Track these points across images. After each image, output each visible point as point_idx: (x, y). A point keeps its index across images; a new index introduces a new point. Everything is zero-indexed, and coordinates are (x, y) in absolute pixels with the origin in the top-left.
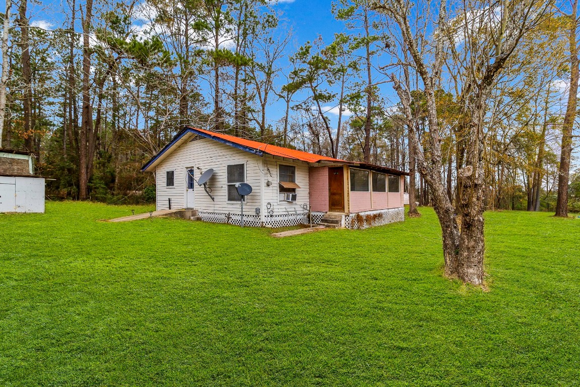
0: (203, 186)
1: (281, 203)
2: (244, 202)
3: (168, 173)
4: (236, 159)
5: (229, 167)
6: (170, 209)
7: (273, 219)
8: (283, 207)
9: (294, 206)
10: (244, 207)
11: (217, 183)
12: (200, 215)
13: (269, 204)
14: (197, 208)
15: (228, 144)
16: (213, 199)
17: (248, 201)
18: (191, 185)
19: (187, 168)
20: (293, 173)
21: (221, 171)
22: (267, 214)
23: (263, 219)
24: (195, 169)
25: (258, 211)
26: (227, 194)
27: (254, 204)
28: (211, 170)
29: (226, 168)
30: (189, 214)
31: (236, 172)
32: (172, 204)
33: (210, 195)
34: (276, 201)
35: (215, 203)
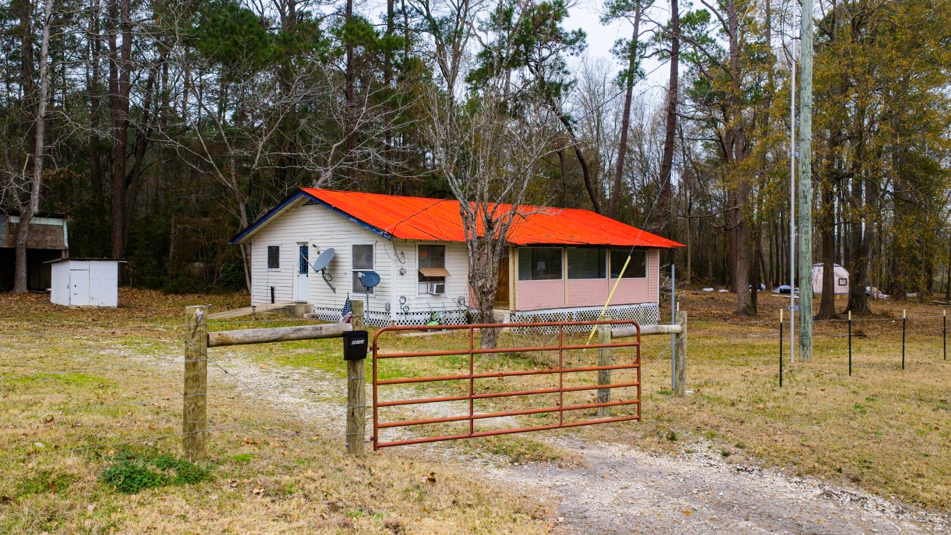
0: (321, 272)
1: (420, 296)
2: (370, 295)
3: (270, 248)
4: (363, 239)
5: (354, 246)
6: (273, 301)
7: (409, 318)
8: (425, 301)
9: (441, 301)
10: (369, 301)
11: (339, 268)
12: (318, 312)
13: (402, 297)
14: (311, 301)
15: (352, 220)
16: (334, 290)
17: (377, 293)
18: (304, 268)
19: (298, 243)
20: (442, 255)
21: (344, 252)
22: (399, 311)
23: (394, 317)
24: (310, 246)
25: (388, 308)
26: (351, 284)
27: (384, 298)
28: (332, 250)
29: (351, 248)
30: (301, 310)
31: (363, 254)
32: (276, 295)
33: (329, 284)
34: (414, 294)
35: (337, 295)
